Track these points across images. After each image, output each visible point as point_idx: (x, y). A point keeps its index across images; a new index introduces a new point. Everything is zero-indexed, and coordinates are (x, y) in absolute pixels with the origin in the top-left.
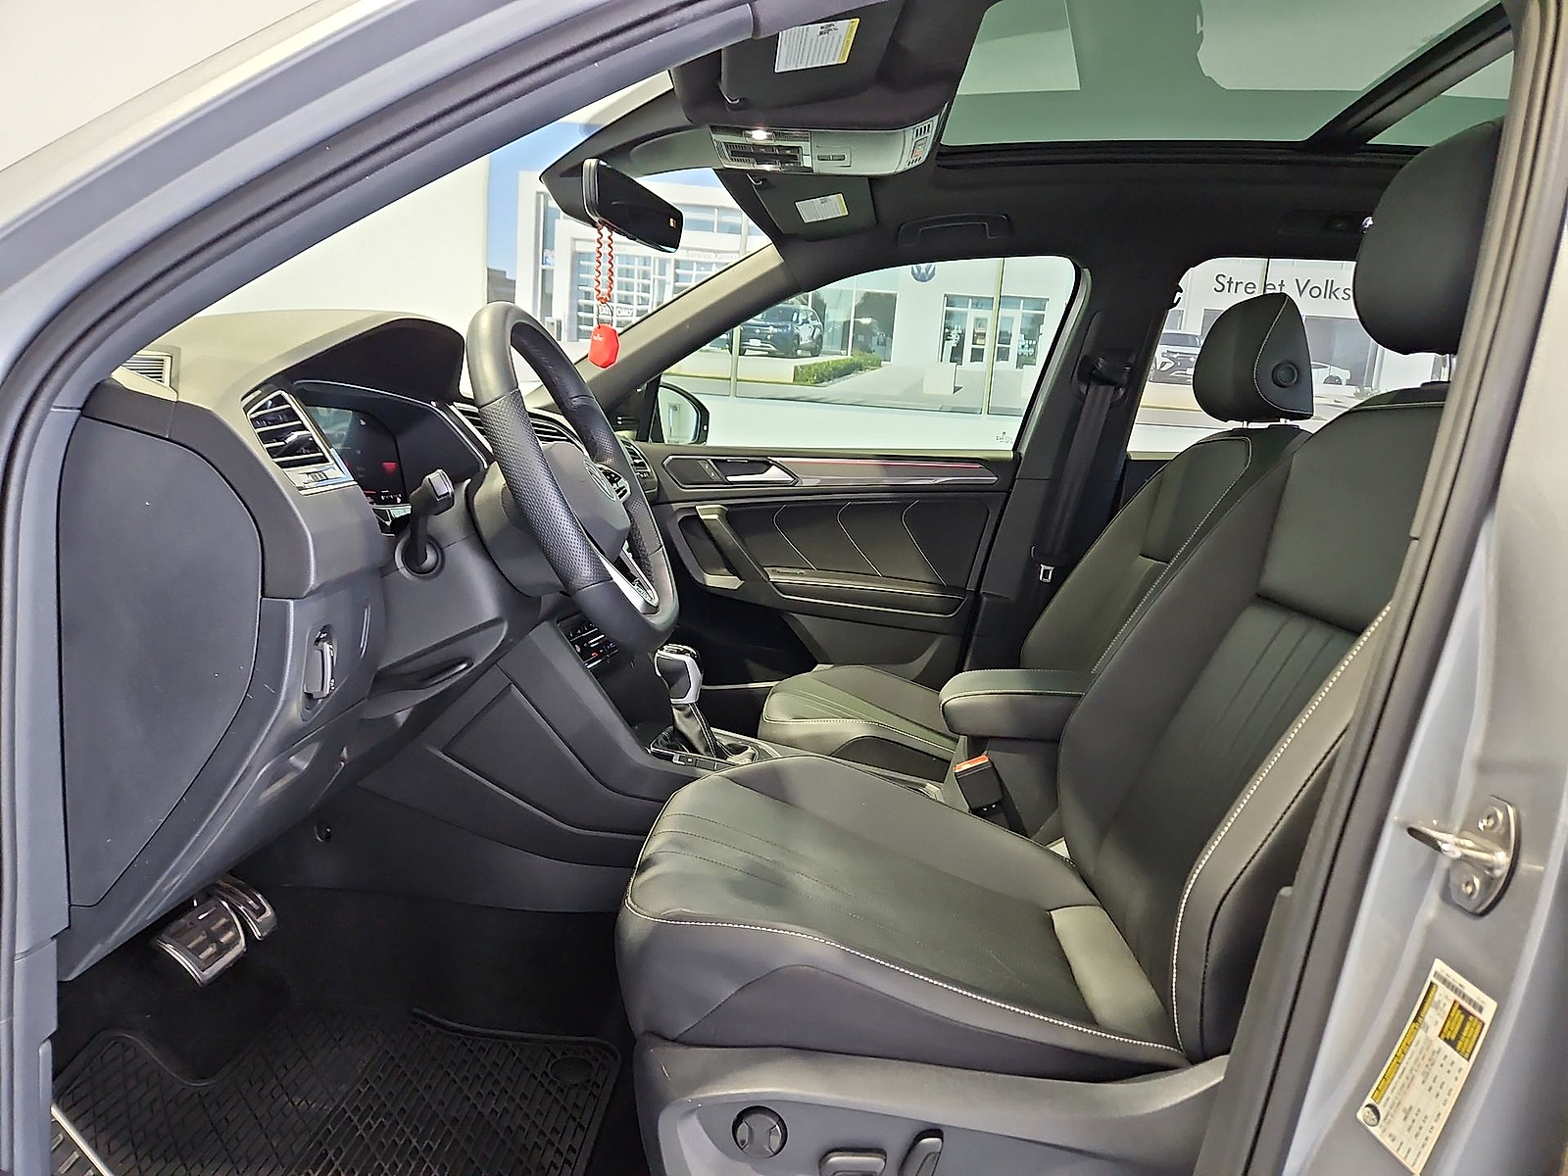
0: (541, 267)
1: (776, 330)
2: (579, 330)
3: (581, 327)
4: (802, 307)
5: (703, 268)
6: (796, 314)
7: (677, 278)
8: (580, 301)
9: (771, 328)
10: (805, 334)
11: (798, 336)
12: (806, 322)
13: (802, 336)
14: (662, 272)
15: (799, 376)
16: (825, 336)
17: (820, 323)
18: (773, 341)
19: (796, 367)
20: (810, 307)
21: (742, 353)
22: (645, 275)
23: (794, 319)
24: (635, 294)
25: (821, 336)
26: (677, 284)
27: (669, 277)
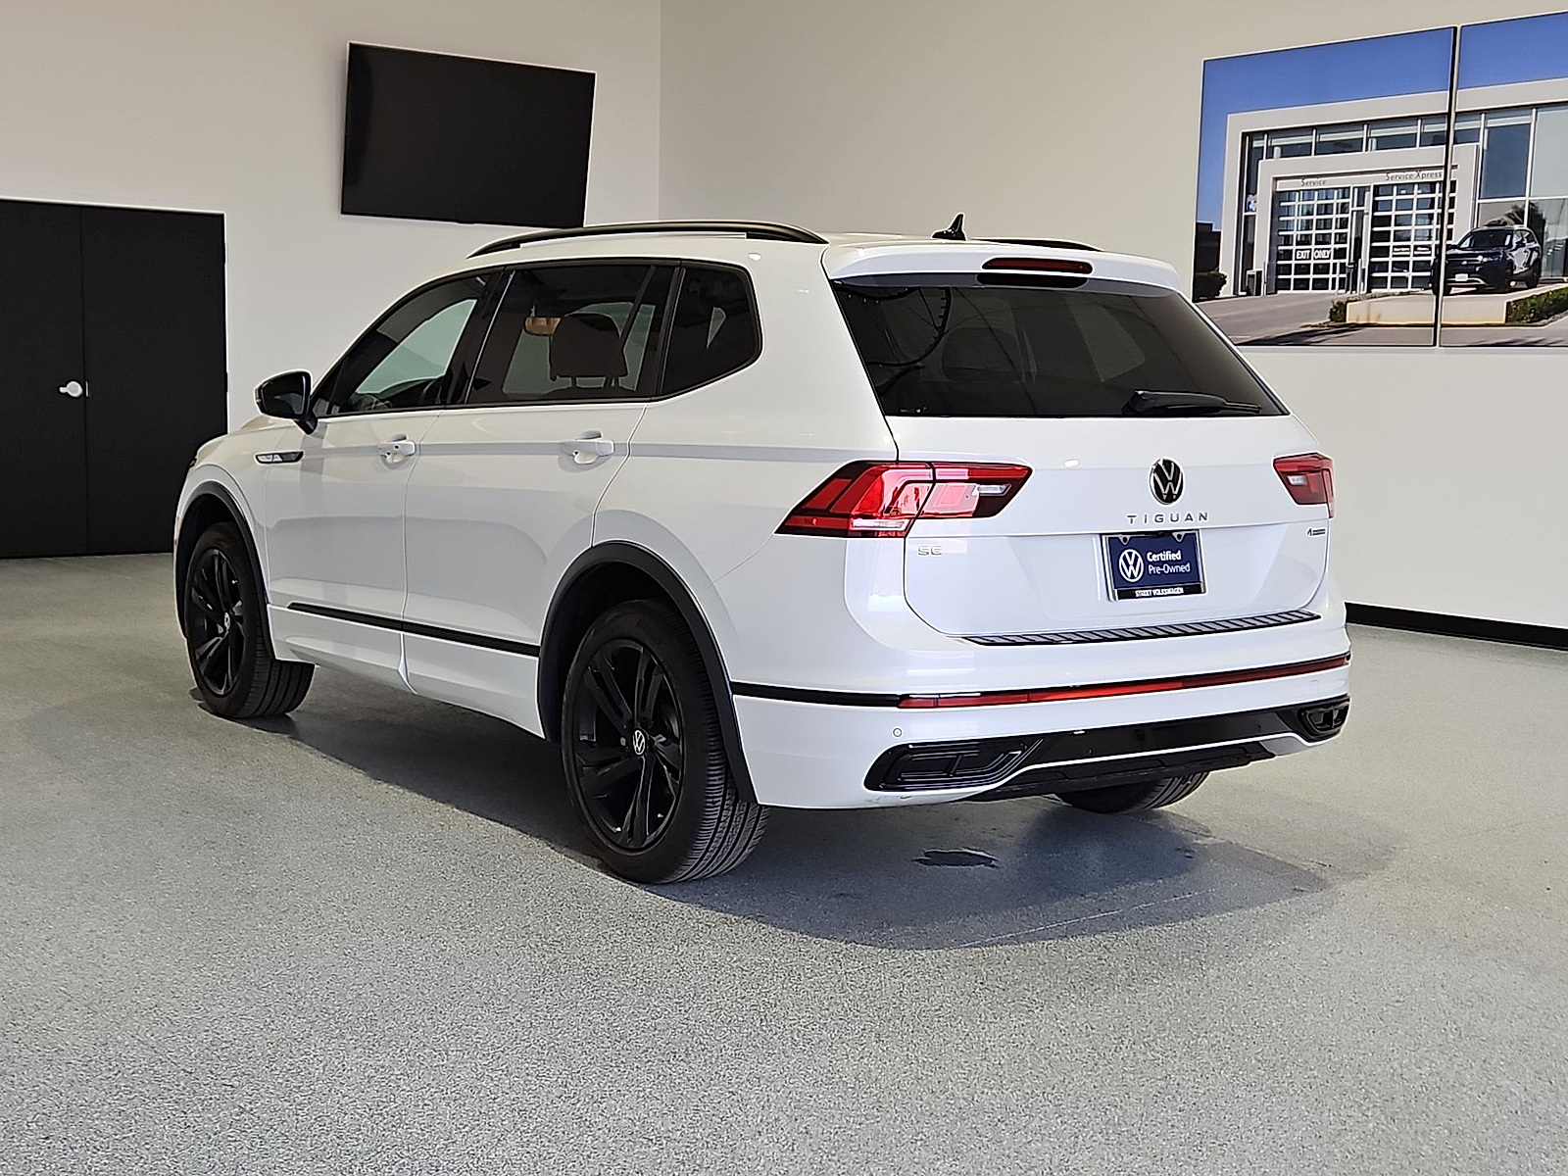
0: (1244, 214)
1: (1485, 260)
2: (1277, 279)
3: (1280, 277)
4: (1516, 227)
5: (1403, 192)
6: (1509, 237)
7: (1375, 206)
8: (1280, 248)
9: (1480, 258)
10: (1520, 259)
11: (1511, 262)
12: (1520, 244)
13: (1516, 263)
14: (1361, 203)
15: (1516, 315)
16: (1544, 260)
17: (1537, 245)
18: (1480, 274)
19: (1509, 303)
20: (1525, 226)
21: (1447, 293)
22: (1344, 208)
23: (1507, 243)
24: (1333, 231)
25: (1538, 261)
26: (1376, 214)
27: (1368, 207)
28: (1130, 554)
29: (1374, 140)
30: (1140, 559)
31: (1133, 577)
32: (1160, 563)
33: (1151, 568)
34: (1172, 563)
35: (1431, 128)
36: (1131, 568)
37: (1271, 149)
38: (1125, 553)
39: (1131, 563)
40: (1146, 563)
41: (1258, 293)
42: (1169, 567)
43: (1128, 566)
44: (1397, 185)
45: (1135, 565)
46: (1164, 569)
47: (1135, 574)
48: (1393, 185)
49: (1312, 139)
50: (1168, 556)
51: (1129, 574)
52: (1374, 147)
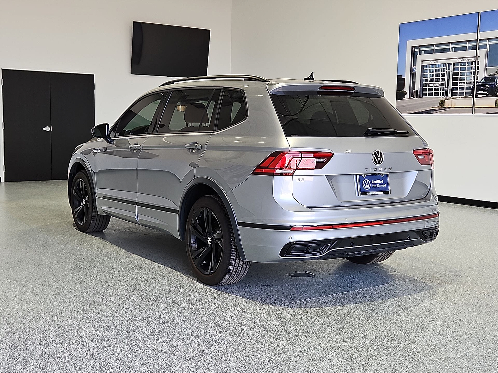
0: (412, 72)
1: (489, 86)
2: (423, 93)
5: (463, 65)
6: (496, 79)
7: (454, 69)
8: (424, 83)
9: (487, 86)
14: (449, 68)
18: (487, 91)
19: (496, 100)
21: (476, 97)
22: (444, 70)
23: (495, 81)
24: (440, 78)
26: (454, 72)
27: (451, 70)
29: (453, 48)
35: (471, 45)
37: (421, 51)
41: (417, 97)
44: (461, 63)
48: (459, 63)
49: (433, 48)
52: (453, 51)
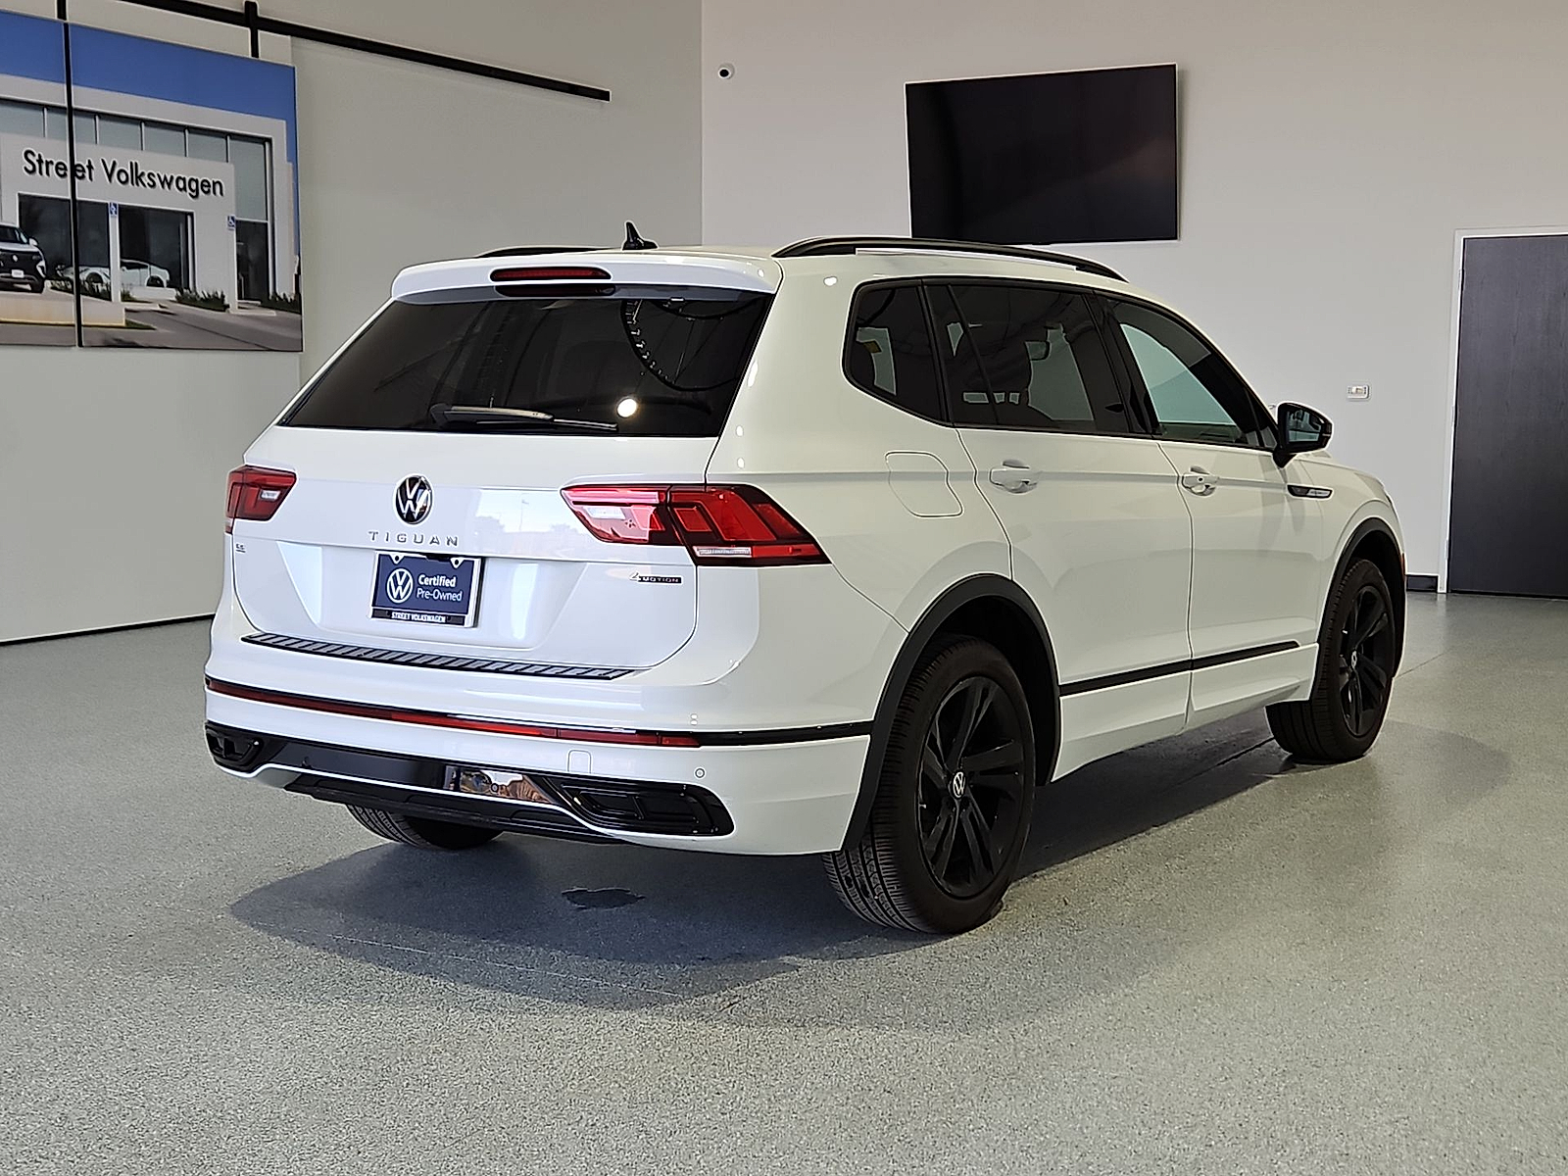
28: (401, 574)
30: (411, 581)
31: (399, 598)
32: (431, 588)
33: (420, 591)
34: (444, 589)
36: (400, 588)
38: (397, 572)
39: (400, 583)
40: (417, 585)
42: (439, 593)
43: (396, 586)
45: (403, 588)
46: (434, 595)
47: (402, 595)
50: (442, 581)
51: (395, 595)
